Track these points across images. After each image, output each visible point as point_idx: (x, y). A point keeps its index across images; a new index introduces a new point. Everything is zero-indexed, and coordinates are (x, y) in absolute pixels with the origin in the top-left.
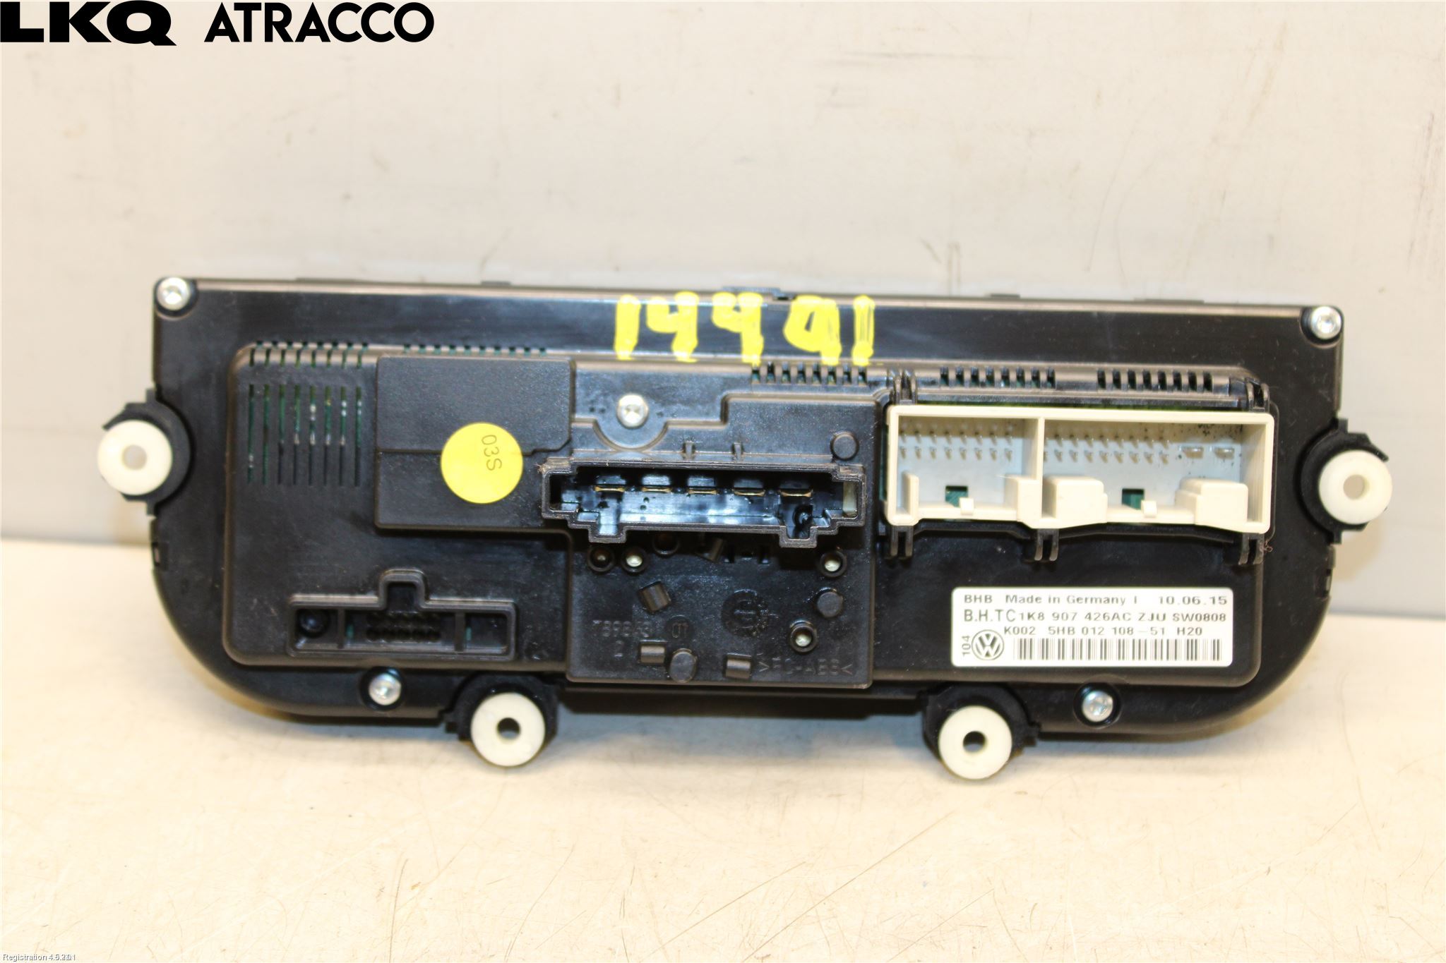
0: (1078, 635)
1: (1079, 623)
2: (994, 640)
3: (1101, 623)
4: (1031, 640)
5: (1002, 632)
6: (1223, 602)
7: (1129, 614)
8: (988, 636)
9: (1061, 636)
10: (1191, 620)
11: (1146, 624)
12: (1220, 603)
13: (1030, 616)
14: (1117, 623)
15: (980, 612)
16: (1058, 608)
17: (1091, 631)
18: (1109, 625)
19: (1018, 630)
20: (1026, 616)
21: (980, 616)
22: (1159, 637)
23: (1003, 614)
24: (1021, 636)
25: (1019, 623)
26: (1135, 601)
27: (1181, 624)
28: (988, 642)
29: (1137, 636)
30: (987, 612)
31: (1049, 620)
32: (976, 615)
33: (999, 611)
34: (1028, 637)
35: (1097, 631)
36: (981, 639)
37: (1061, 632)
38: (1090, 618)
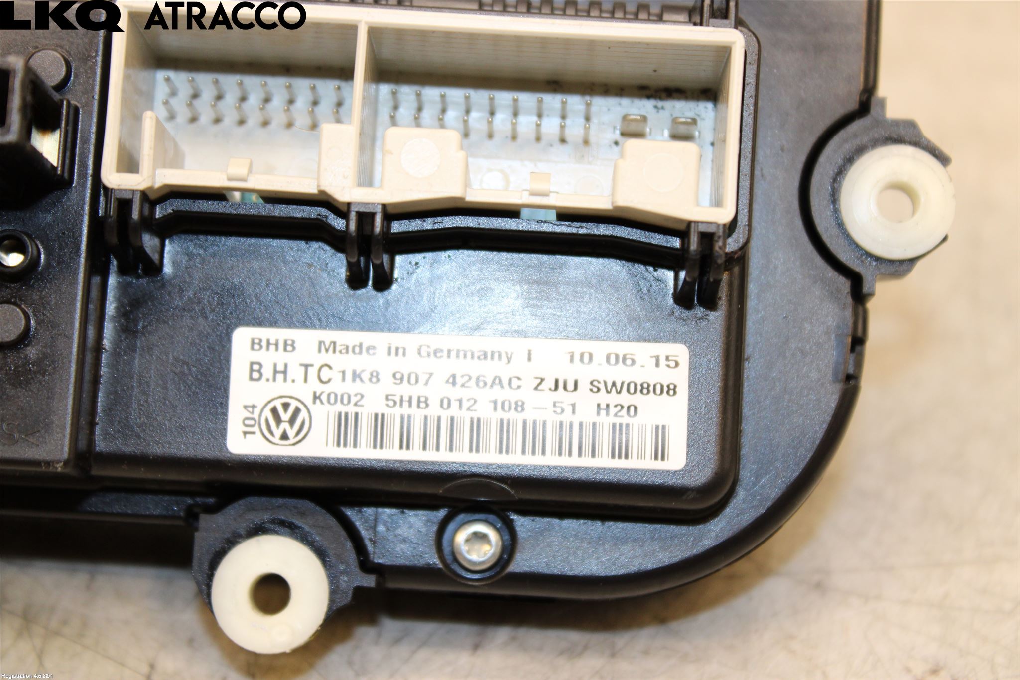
0: (434, 410)
1: (436, 391)
2: (297, 411)
3: (472, 391)
4: (356, 414)
5: (309, 401)
6: (673, 364)
7: (519, 378)
8: (286, 406)
9: (406, 410)
10: (619, 392)
11: (547, 397)
12: (668, 366)
13: (356, 376)
14: (500, 394)
15: (275, 365)
16: (405, 365)
17: (455, 404)
18: (485, 396)
19: (336, 398)
20: (349, 375)
21: (276, 372)
22: (567, 417)
23: (313, 372)
24: (339, 407)
25: (337, 386)
26: (529, 359)
27: (603, 397)
28: (285, 416)
29: (530, 415)
30: (286, 365)
31: (387, 385)
32: (268, 372)
33: (306, 366)
34: (351, 409)
35: (466, 404)
36: (274, 411)
37: (406, 404)
38: (454, 383)
